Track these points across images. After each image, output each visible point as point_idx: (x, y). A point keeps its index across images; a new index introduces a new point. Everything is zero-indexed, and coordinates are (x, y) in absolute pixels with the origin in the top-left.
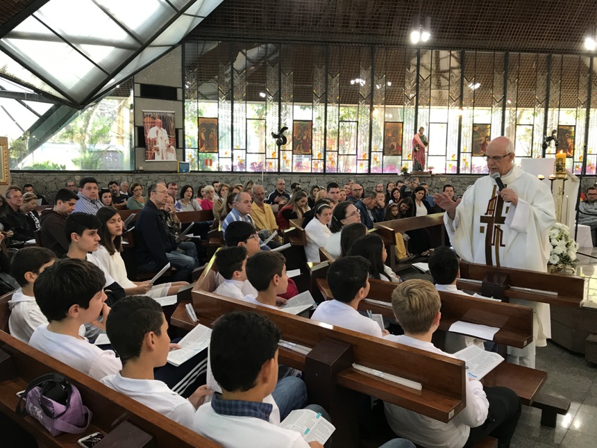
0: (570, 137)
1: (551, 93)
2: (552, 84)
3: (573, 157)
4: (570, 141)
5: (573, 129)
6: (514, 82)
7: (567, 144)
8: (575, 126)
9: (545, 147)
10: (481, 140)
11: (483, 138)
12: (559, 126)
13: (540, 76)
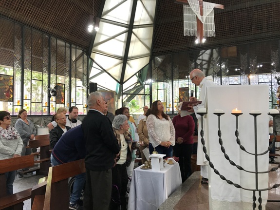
0: (62, 91)
1: (51, 61)
2: (52, 56)
3: (64, 104)
4: (62, 93)
5: (63, 86)
6: (29, 48)
7: (61, 95)
8: (65, 85)
9: (49, 96)
10: (6, 88)
11: (7, 87)
12: (56, 83)
13: (45, 49)
